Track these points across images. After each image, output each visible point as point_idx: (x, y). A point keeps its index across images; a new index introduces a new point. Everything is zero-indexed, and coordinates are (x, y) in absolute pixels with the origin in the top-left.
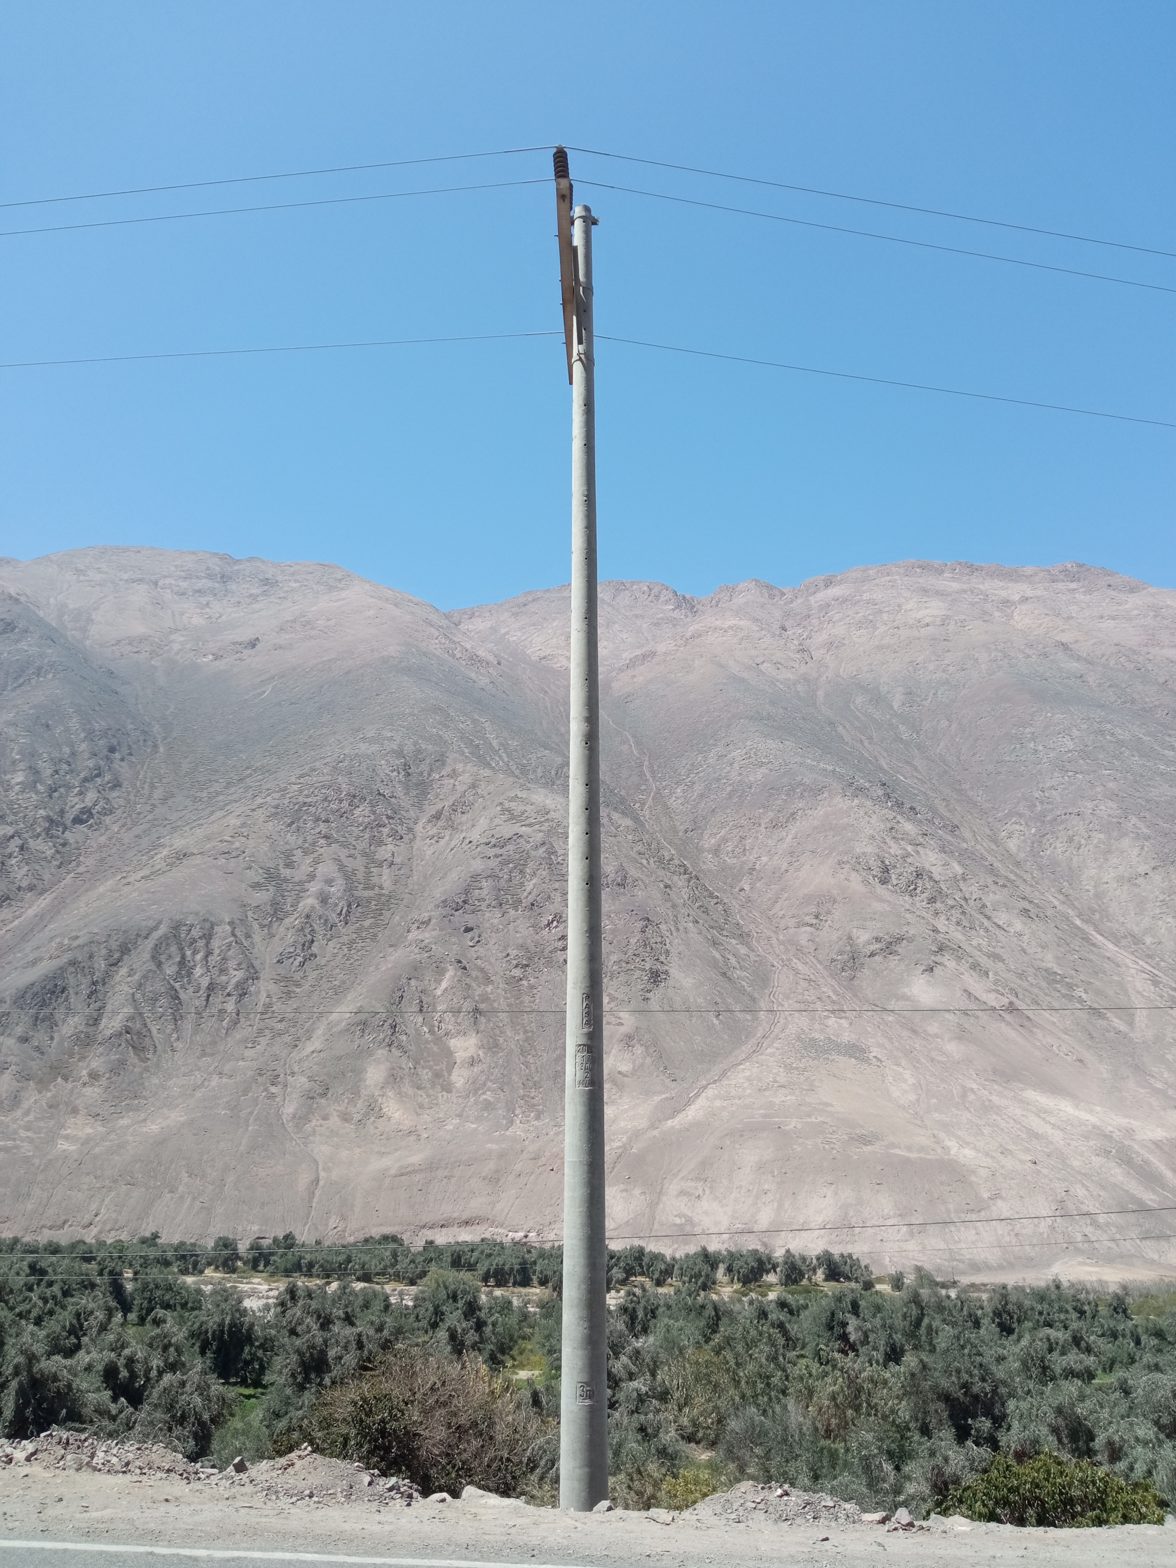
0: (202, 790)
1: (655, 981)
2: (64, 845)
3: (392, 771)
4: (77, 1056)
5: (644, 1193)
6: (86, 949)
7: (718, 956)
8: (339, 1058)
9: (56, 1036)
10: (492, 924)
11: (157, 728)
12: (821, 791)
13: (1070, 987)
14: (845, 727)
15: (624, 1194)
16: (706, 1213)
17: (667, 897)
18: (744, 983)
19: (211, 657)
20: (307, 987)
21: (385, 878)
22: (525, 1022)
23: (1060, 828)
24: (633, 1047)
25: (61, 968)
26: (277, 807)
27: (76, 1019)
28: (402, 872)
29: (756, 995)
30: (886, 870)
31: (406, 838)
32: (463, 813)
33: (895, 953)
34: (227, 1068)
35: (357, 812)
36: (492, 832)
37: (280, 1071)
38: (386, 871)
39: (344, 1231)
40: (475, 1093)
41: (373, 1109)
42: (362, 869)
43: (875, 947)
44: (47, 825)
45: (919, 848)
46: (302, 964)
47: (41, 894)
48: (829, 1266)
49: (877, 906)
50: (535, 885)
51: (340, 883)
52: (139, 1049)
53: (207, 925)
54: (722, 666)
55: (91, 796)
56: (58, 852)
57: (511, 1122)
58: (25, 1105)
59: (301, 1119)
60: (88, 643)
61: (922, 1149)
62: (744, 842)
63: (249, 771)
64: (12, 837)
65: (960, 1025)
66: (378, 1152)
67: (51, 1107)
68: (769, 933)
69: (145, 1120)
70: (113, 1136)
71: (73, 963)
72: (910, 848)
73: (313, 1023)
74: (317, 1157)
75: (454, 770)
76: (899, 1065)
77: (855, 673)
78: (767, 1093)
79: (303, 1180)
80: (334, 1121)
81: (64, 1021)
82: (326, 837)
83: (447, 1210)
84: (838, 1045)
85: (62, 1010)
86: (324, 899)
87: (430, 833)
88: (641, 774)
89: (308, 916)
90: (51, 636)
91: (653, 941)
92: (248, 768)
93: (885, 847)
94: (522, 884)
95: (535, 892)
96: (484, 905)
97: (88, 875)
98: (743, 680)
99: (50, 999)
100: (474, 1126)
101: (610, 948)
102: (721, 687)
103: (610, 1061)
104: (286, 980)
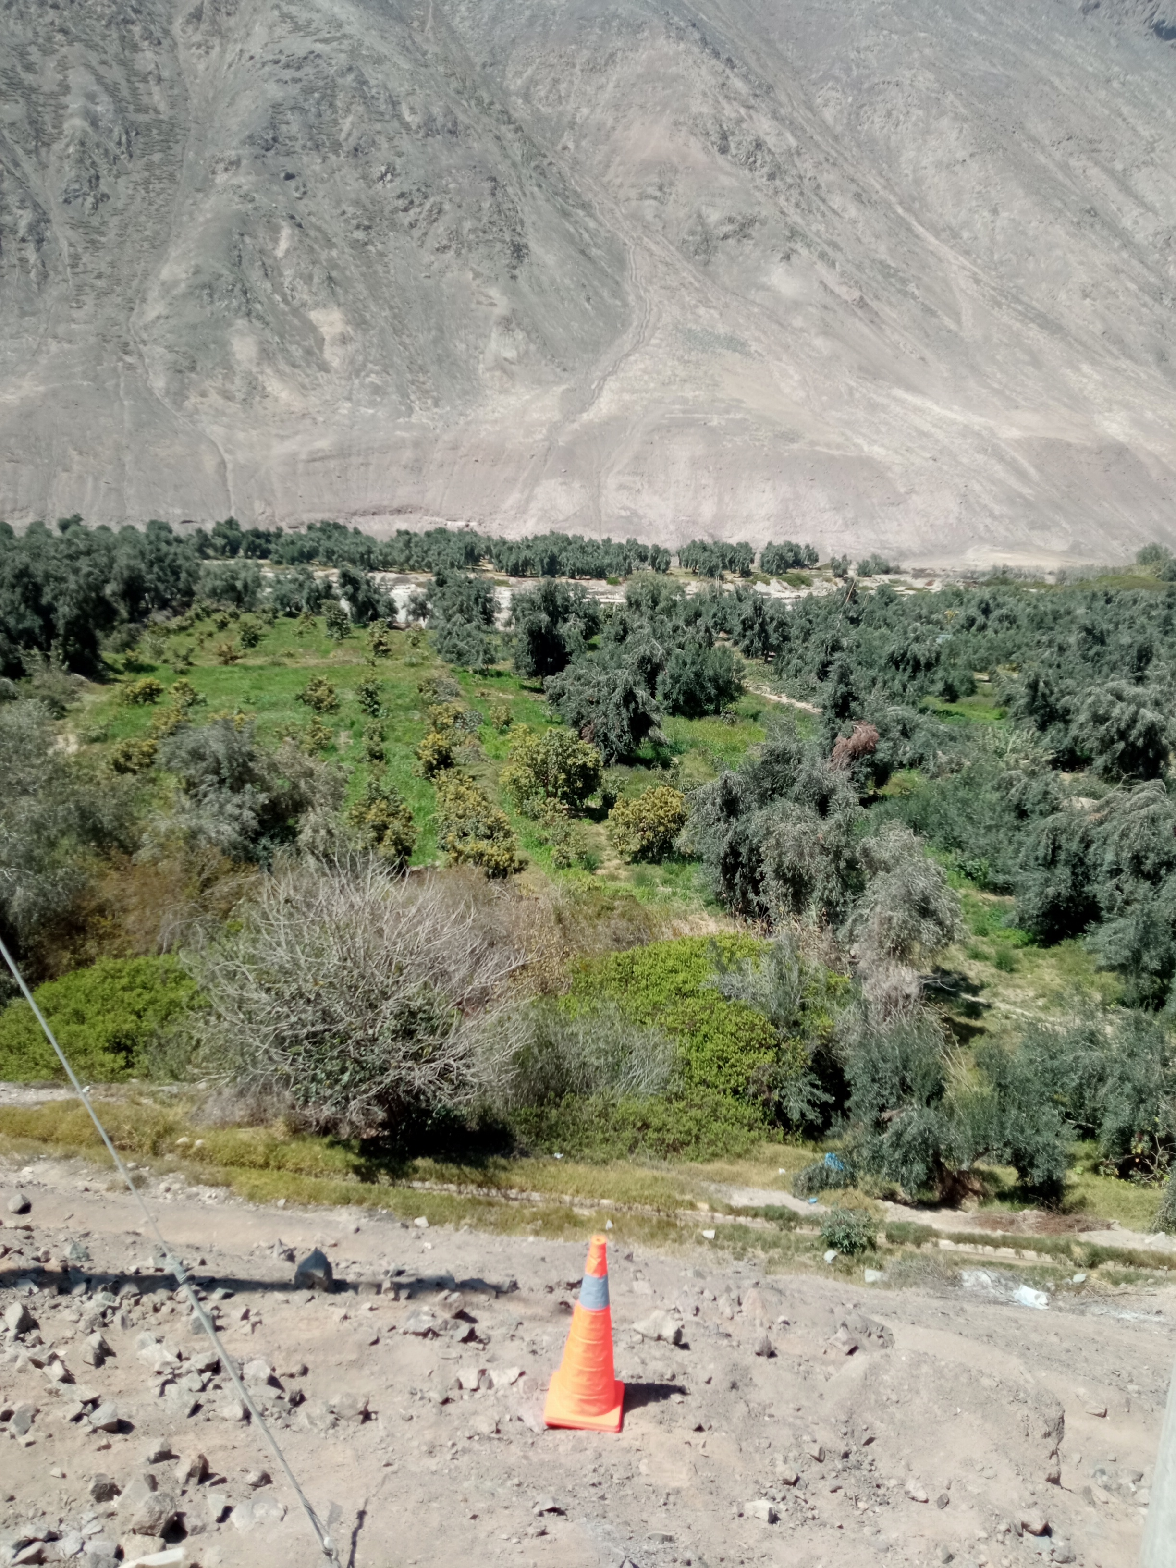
1: (518, 256)
5: (582, 486)
7: (572, 230)
8: (194, 327)
10: (314, 171)
12: (639, 28)
13: (904, 281)
15: (564, 487)
16: (650, 506)
17: (503, 152)
18: (603, 264)
20: (112, 236)
21: (158, 99)
22: (387, 295)
23: (879, 98)
24: (513, 331)
28: (175, 92)
29: (618, 277)
30: (724, 137)
31: (165, 44)
32: (229, 14)
33: (749, 237)
34: (60, 331)
36: (278, 47)
37: (126, 337)
38: (155, 88)
39: (274, 517)
40: (358, 376)
41: (254, 387)
42: (124, 83)
43: (728, 228)
45: (752, 112)
46: (95, 207)
49: (725, 180)
50: (353, 124)
51: (105, 99)
57: (410, 410)
59: (176, 395)
62: (558, 86)
65: (823, 320)
66: (277, 436)
68: (610, 204)
72: (743, 111)
73: (141, 282)
74: (212, 438)
76: (780, 360)
78: (673, 387)
79: (209, 463)
80: (215, 398)
82: (63, 31)
83: (373, 498)
84: (718, 337)
86: (93, 121)
87: (194, 39)
89: (80, 143)
91: (504, 206)
93: (720, 108)
94: (335, 122)
95: (355, 134)
96: (298, 146)
100: (371, 411)
101: (461, 213)
103: (493, 346)
104: (83, 225)
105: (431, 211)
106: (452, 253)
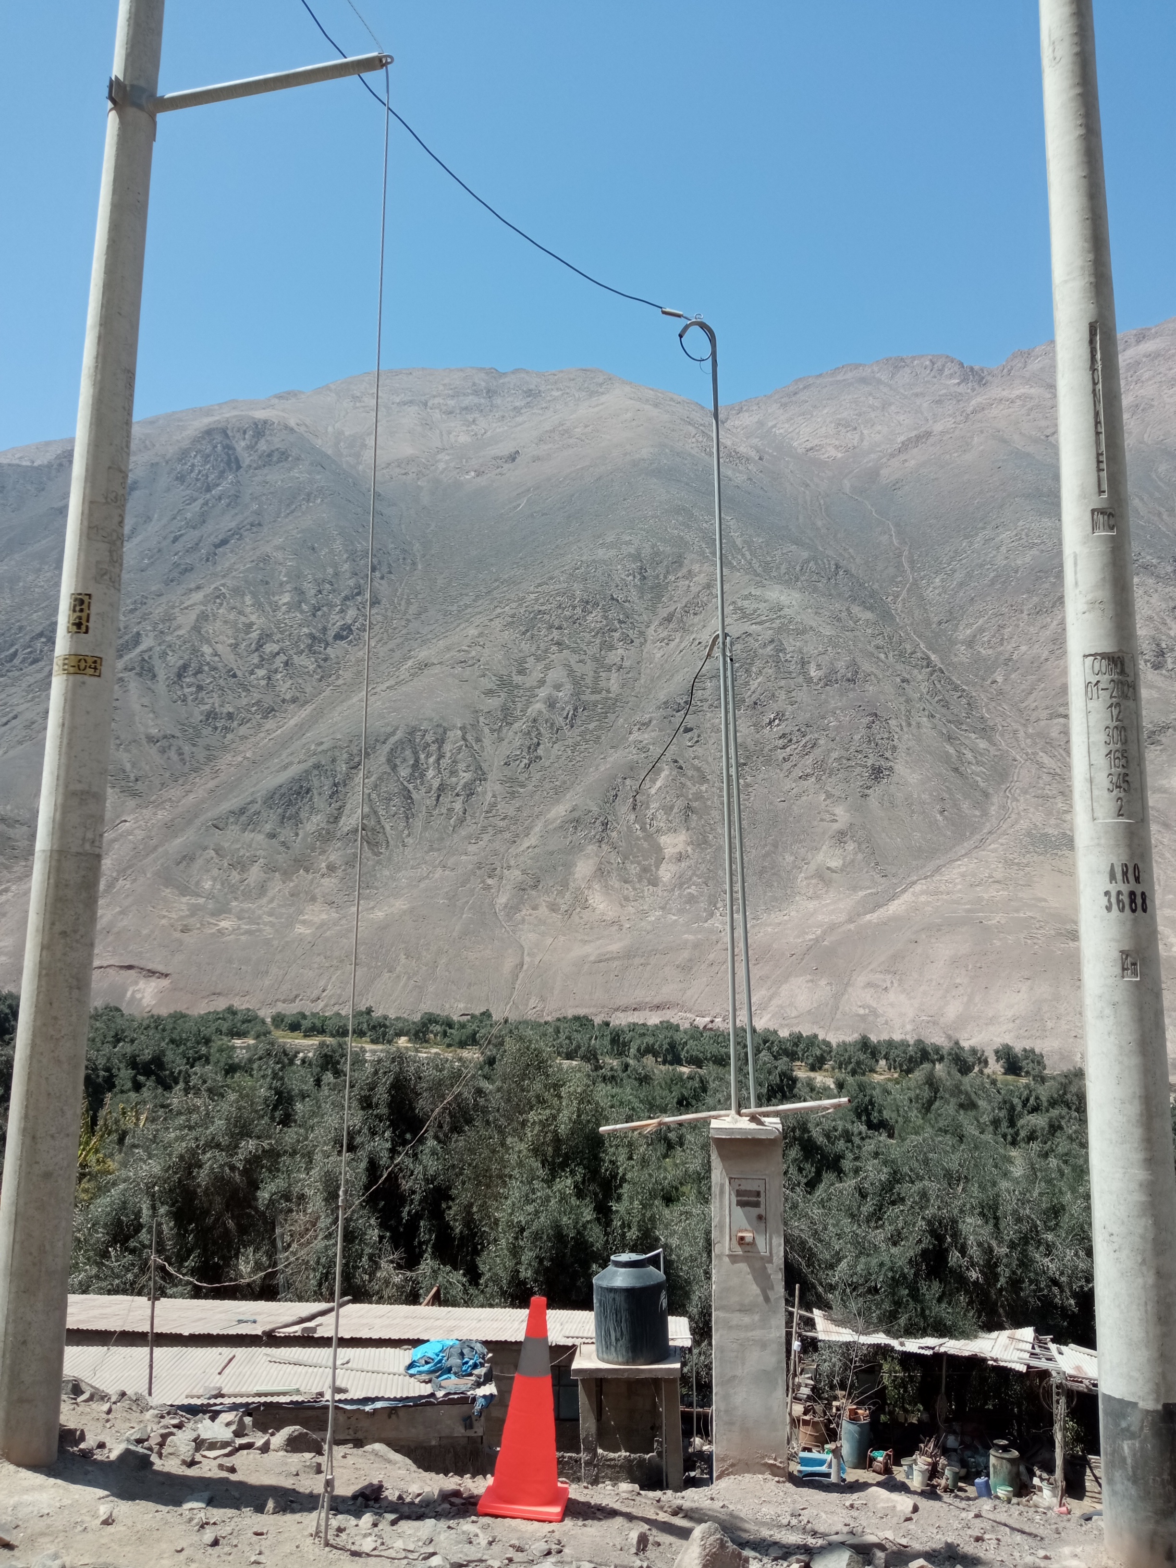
0: (452, 604)
1: (876, 778)
2: (325, 660)
3: (628, 576)
4: (318, 851)
5: (830, 984)
6: (329, 753)
7: (951, 751)
8: (552, 853)
9: (301, 832)
10: (712, 724)
11: (417, 546)
14: (1142, 499)
15: (810, 984)
16: (892, 1005)
17: (901, 690)
18: (979, 779)
19: (473, 474)
20: (530, 787)
21: (614, 682)
24: (845, 843)
25: (306, 771)
26: (513, 616)
27: (319, 817)
28: (629, 676)
29: (991, 791)
31: (637, 642)
32: (695, 614)
33: (1159, 743)
34: (451, 862)
35: (590, 618)
37: (498, 864)
38: (614, 675)
39: (542, 1011)
40: (680, 887)
41: (581, 902)
42: (591, 674)
44: (310, 641)
46: (527, 766)
47: (302, 706)
48: (1008, 1059)
50: (759, 684)
51: (568, 687)
52: (373, 845)
53: (440, 730)
54: (1004, 441)
55: (351, 613)
56: (319, 667)
57: (712, 915)
58: (270, 894)
59: (512, 909)
60: (361, 468)
62: (1002, 631)
63: (497, 583)
64: (278, 654)
66: (581, 941)
67: (292, 895)
68: (1016, 726)
69: (373, 908)
70: (344, 921)
71: (317, 766)
73: (532, 821)
74: (523, 944)
75: (690, 571)
77: (1162, 437)
78: (978, 889)
79: (509, 964)
80: (543, 911)
81: (308, 819)
82: (558, 644)
83: (640, 995)
85: (307, 808)
86: (551, 704)
87: (661, 636)
88: (899, 566)
89: (535, 721)
90: (321, 462)
91: (879, 736)
92: (496, 580)
93: (1164, 629)
94: (747, 683)
95: (759, 691)
96: (706, 705)
97: (345, 687)
98: (1028, 454)
99: (296, 799)
100: (674, 918)
101: (832, 745)
102: (1000, 464)
103: (820, 857)
104: (512, 781)
105: (805, 746)
106: (813, 779)
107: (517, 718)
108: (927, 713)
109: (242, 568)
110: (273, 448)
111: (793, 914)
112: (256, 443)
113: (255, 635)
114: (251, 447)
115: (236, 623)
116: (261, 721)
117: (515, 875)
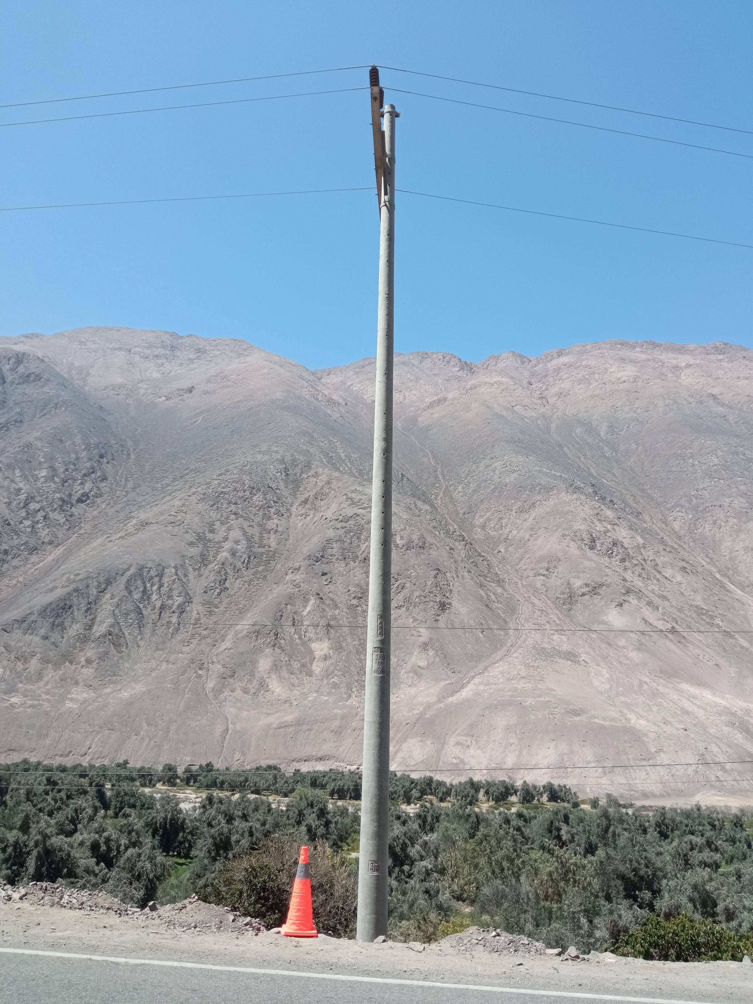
0: (157, 483)
1: (443, 609)
2: (71, 516)
3: (277, 473)
4: (78, 649)
5: (433, 743)
6: (84, 581)
7: (483, 594)
8: (242, 654)
9: (65, 635)
10: (339, 571)
11: (130, 443)
12: (552, 489)
13: (712, 617)
14: (568, 448)
15: (421, 743)
16: (473, 757)
17: (451, 556)
18: (500, 611)
19: (164, 398)
20: (222, 608)
21: (272, 540)
22: (360, 633)
23: (708, 515)
24: (428, 650)
25: (69, 593)
26: (204, 494)
27: (78, 625)
28: (282, 537)
29: (507, 619)
30: (593, 540)
31: (286, 515)
32: (322, 500)
33: (598, 594)
34: (172, 658)
35: (255, 498)
36: (340, 512)
37: (205, 661)
38: (272, 536)
39: (244, 762)
40: (327, 678)
41: (263, 685)
42: (258, 534)
43: (586, 590)
44: (61, 503)
45: (615, 527)
46: (219, 594)
47: (57, 547)
48: (551, 792)
49: (587, 564)
50: (367, 546)
51: (244, 542)
52: (117, 645)
53: (160, 568)
54: (489, 407)
55: (88, 485)
56: (67, 520)
57: (350, 696)
58: (46, 679)
59: (218, 691)
60: (87, 388)
61: (613, 719)
62: (501, 521)
63: (187, 471)
64: (39, 510)
65: (639, 641)
66: (266, 713)
67: (61, 680)
68: (516, 580)
69: (120, 690)
70: (100, 699)
71: (76, 590)
72: (609, 527)
73: (226, 632)
74: (227, 715)
75: (316, 473)
76: (599, 665)
77: (576, 413)
78: (513, 682)
79: (219, 730)
80: (239, 693)
81: (70, 627)
82: (235, 514)
83: (309, 751)
84: (560, 652)
85: (69, 619)
86: (233, 553)
87: (301, 512)
88: (436, 477)
89: (223, 564)
90: (64, 384)
91: (441, 583)
92: (186, 469)
93: (593, 526)
94: (358, 546)
96: (334, 559)
97: (86, 535)
98: (503, 416)
99: (62, 612)
100: (326, 698)
101: (414, 588)
102: (489, 421)
103: (413, 659)
104: (209, 603)
105: (398, 587)
106: (404, 609)
107: (210, 562)
108: (466, 569)
109: (12, 451)
110: (30, 372)
111: (402, 696)
112: (17, 367)
113: (23, 497)
114: (13, 370)
115: (8, 488)
116: (28, 556)
117: (218, 668)
